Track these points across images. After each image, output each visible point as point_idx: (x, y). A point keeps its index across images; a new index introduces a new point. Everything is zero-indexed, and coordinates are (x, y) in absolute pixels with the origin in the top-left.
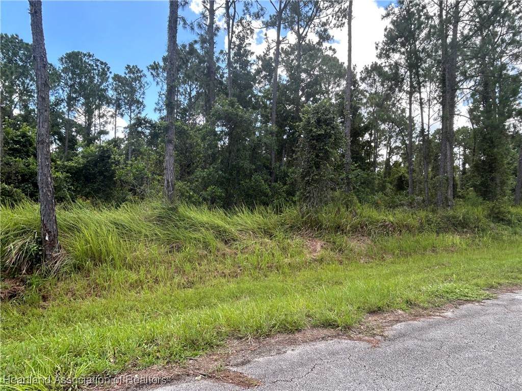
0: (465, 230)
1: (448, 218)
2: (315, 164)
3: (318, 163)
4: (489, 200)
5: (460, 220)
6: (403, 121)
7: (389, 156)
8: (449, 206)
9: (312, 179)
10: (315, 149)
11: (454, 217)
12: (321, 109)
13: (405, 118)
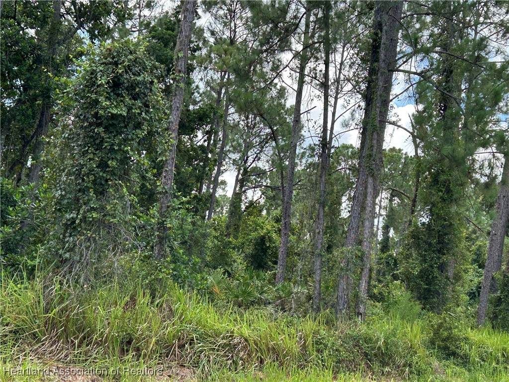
0: (387, 369)
1: (356, 341)
2: (94, 182)
3: (103, 182)
4: (432, 309)
5: (379, 348)
6: (279, 115)
7: (241, 187)
8: (359, 314)
9: (84, 219)
10: (99, 147)
11: (368, 340)
12: (126, 56)
13: (283, 109)
